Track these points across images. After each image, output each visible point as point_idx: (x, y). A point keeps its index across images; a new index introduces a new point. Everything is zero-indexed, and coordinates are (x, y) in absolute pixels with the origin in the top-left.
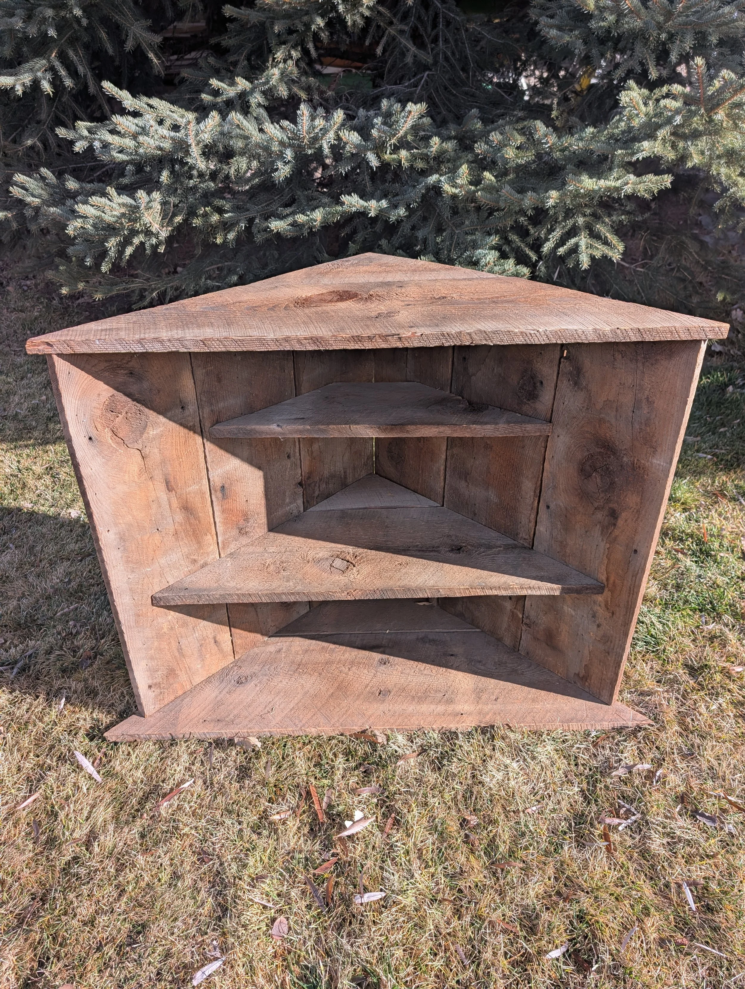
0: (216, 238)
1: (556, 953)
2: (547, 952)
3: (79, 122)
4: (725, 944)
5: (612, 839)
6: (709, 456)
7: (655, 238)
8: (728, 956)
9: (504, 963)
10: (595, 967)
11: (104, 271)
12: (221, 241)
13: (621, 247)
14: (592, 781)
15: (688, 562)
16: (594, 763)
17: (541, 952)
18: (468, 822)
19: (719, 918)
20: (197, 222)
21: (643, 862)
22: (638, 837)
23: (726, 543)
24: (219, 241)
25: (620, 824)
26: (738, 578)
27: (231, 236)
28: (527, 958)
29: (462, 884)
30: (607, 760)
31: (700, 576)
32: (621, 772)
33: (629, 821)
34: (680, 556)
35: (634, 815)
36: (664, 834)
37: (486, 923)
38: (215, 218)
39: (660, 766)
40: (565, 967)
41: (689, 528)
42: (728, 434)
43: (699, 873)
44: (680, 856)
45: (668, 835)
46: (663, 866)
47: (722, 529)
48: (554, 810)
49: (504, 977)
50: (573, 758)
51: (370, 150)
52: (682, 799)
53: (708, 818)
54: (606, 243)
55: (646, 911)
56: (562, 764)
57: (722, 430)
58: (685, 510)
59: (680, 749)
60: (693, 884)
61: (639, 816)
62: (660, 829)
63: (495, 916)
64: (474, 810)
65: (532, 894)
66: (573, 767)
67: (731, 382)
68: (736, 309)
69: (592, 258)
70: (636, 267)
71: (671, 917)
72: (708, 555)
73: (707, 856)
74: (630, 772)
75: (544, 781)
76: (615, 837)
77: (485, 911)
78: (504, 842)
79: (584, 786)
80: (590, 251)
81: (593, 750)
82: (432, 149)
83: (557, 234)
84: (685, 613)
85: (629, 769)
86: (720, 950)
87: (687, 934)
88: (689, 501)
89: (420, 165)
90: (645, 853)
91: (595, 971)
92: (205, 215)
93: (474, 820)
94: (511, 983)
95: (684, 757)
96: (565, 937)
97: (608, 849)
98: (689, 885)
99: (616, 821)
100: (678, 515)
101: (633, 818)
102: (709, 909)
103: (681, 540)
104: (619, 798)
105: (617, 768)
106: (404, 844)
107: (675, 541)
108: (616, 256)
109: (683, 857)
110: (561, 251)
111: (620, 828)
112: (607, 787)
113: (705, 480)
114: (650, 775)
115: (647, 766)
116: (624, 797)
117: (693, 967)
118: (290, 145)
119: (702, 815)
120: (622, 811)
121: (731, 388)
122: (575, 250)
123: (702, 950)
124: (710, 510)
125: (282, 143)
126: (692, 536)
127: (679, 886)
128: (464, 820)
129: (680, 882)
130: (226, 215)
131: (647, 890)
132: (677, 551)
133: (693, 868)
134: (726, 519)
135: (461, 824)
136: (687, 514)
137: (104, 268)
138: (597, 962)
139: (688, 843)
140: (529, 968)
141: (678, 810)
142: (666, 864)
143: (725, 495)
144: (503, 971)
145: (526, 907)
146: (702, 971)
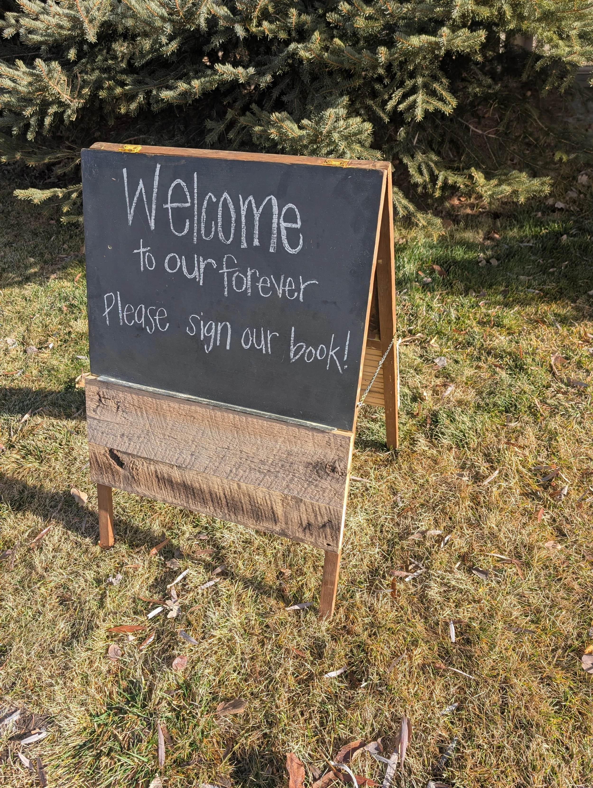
0: (120, 109)
1: (334, 674)
2: (326, 673)
3: (8, 13)
4: (476, 669)
5: (397, 588)
6: (537, 291)
7: (502, 107)
8: (477, 678)
9: (291, 680)
10: (364, 684)
11: (29, 139)
12: (125, 111)
13: (454, 103)
14: (392, 543)
15: (503, 374)
16: (397, 530)
17: (322, 673)
18: (284, 574)
19: (475, 650)
20: (102, 94)
21: (420, 605)
22: (419, 587)
23: (537, 358)
24: (123, 111)
25: (407, 576)
26: (544, 386)
27: (133, 106)
28: (311, 677)
29: (268, 621)
30: (408, 527)
31: (511, 385)
32: (416, 537)
33: (415, 574)
34: (498, 369)
35: (421, 569)
36: (441, 584)
37: (283, 650)
38: (118, 90)
39: (450, 532)
40: (340, 684)
41: (510, 347)
42: (556, 273)
43: (466, 614)
44: (452, 601)
45: (446, 585)
46: (436, 608)
47: (537, 348)
48: (355, 566)
49: (290, 691)
50: (379, 527)
51: (238, 22)
52: (463, 558)
53: (482, 572)
54: (441, 99)
55: (415, 643)
56: (370, 531)
57: (551, 270)
58: (509, 334)
59: (469, 519)
60: (458, 622)
61: (424, 570)
62: (438, 579)
63: (292, 645)
64: (290, 565)
65: (323, 629)
66: (378, 534)
67: (566, 231)
68: (582, 175)
69: (426, 112)
70: (489, 133)
71: (436, 648)
72: (521, 369)
73: (475, 601)
74: (425, 537)
75: (352, 543)
76: (400, 586)
77: (283, 641)
78: (310, 590)
79: (385, 547)
80: (425, 106)
81: (397, 520)
82: (290, 20)
83: (399, 93)
84: (494, 415)
85: (423, 533)
86: (470, 673)
87: (446, 661)
88: (513, 327)
89: (283, 35)
90: (423, 597)
91: (364, 688)
92: (110, 89)
93: (288, 572)
94: (294, 696)
95: (470, 525)
96: (344, 661)
97: (393, 594)
98: (454, 623)
99: (405, 573)
100: (502, 338)
101: (419, 571)
102: (468, 641)
103: (502, 358)
104: (412, 557)
105: (413, 534)
106: (228, 590)
107: (496, 358)
108: (448, 110)
109: (454, 602)
110: (401, 107)
111: (407, 580)
112: (402, 548)
113: (531, 309)
114: (439, 539)
115: (438, 532)
116: (415, 556)
117: (446, 687)
118: (170, 20)
119: (477, 570)
120: (410, 567)
121: (565, 237)
122: (413, 106)
123: (455, 673)
124: (530, 333)
125: (162, 18)
126: (510, 354)
127: (447, 624)
128: (281, 573)
129: (448, 621)
130: (127, 88)
131: (420, 626)
132: (496, 366)
133: (461, 610)
134: (543, 341)
135: (277, 576)
136: (510, 337)
137: (30, 136)
138: (366, 681)
139: (461, 591)
140: (310, 684)
141: (457, 565)
142: (438, 606)
143: (545, 322)
144: (289, 687)
145: (317, 639)
146: (453, 690)
